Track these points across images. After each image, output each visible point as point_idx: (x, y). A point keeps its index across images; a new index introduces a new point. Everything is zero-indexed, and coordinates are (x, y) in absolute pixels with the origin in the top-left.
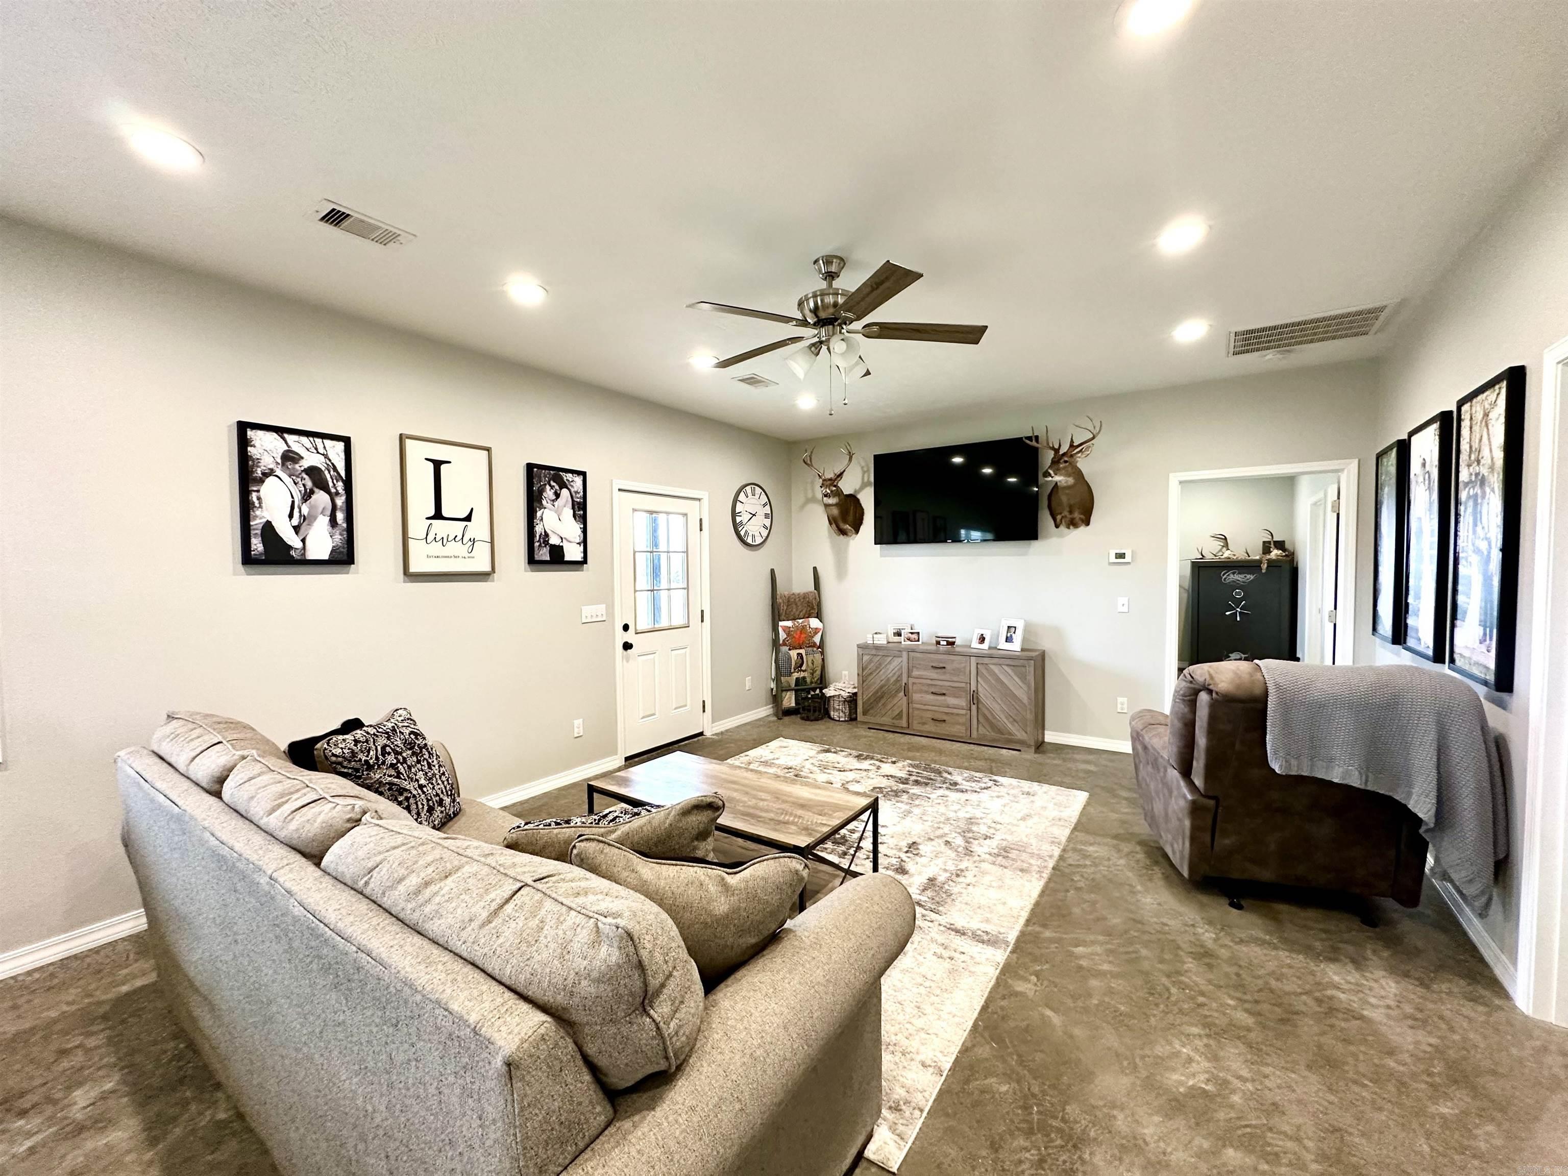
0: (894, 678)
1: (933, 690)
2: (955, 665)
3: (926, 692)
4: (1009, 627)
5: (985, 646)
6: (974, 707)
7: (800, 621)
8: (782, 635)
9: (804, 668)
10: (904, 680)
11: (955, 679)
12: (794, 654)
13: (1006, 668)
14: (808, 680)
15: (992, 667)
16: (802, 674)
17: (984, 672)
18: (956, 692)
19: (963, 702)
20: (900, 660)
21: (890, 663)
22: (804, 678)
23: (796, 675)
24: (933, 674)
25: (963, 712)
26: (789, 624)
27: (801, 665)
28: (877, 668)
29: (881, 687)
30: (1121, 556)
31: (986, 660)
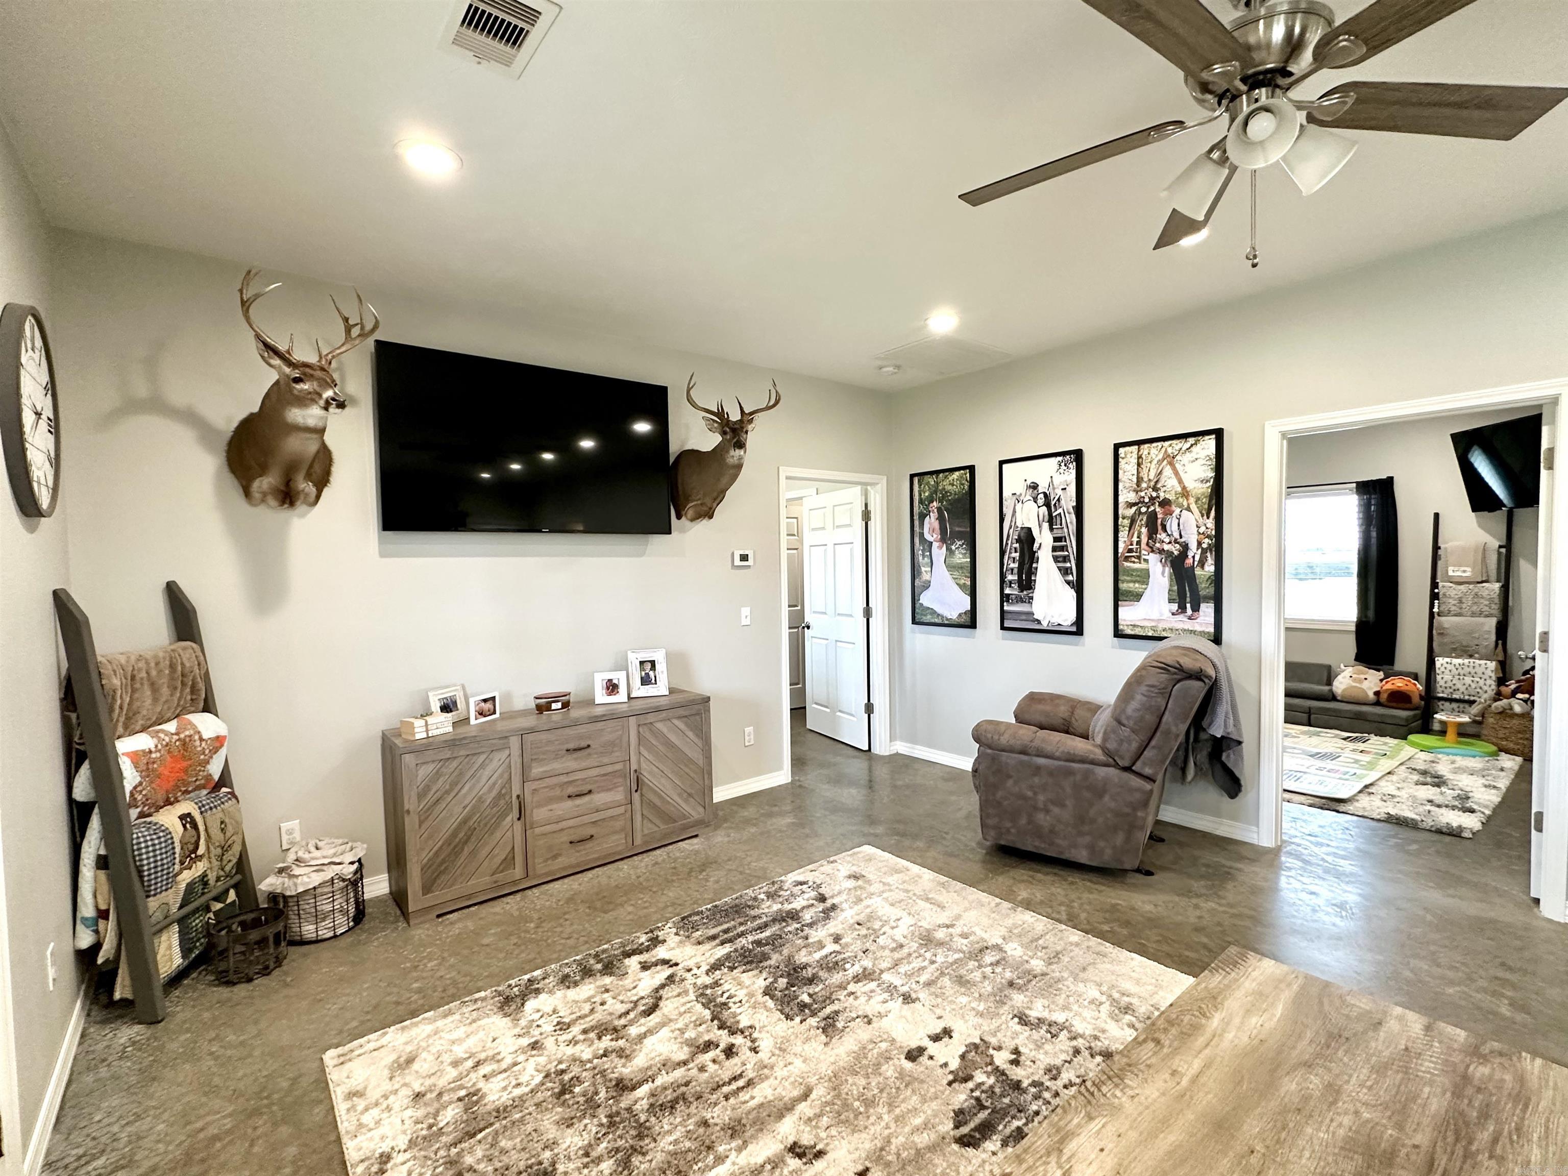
0: (494, 793)
1: (571, 790)
2: (607, 737)
3: (559, 799)
4: (642, 663)
5: (622, 696)
6: (636, 797)
7: (171, 727)
8: (130, 777)
9: (201, 851)
10: (516, 791)
11: (606, 760)
12: (169, 818)
13: (676, 722)
14: (212, 877)
15: (659, 725)
16: (200, 868)
17: (648, 735)
18: (607, 782)
19: (618, 795)
20: (504, 755)
21: (483, 766)
22: (203, 880)
23: (186, 877)
24: (570, 763)
25: (621, 810)
26: (141, 742)
27: (197, 848)
28: (454, 784)
29: (465, 821)
30: (744, 558)
31: (651, 718)
